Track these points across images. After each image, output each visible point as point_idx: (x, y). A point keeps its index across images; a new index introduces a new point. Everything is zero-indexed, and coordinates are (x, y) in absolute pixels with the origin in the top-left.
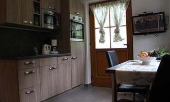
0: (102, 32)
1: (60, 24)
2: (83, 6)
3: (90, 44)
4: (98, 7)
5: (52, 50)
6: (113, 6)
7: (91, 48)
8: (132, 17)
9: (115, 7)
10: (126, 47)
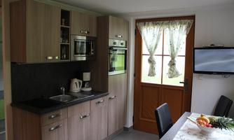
0: (151, 61)
1: (95, 52)
2: (128, 23)
3: (135, 75)
4: (148, 25)
5: (83, 86)
6: (169, 27)
7: (135, 81)
8: (194, 49)
9: (172, 28)
10: (182, 85)
